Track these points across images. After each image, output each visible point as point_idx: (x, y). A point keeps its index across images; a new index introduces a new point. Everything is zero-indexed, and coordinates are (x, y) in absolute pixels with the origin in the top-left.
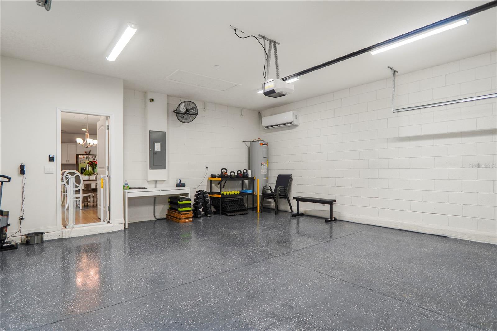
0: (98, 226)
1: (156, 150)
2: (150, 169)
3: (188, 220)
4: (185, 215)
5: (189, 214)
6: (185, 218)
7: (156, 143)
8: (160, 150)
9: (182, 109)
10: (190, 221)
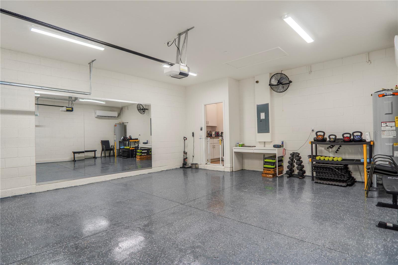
0: (218, 166)
1: (261, 118)
2: (258, 133)
3: (269, 175)
4: (267, 171)
5: (270, 170)
6: (266, 174)
7: (261, 113)
8: (264, 118)
9: (274, 82)
10: (270, 177)
